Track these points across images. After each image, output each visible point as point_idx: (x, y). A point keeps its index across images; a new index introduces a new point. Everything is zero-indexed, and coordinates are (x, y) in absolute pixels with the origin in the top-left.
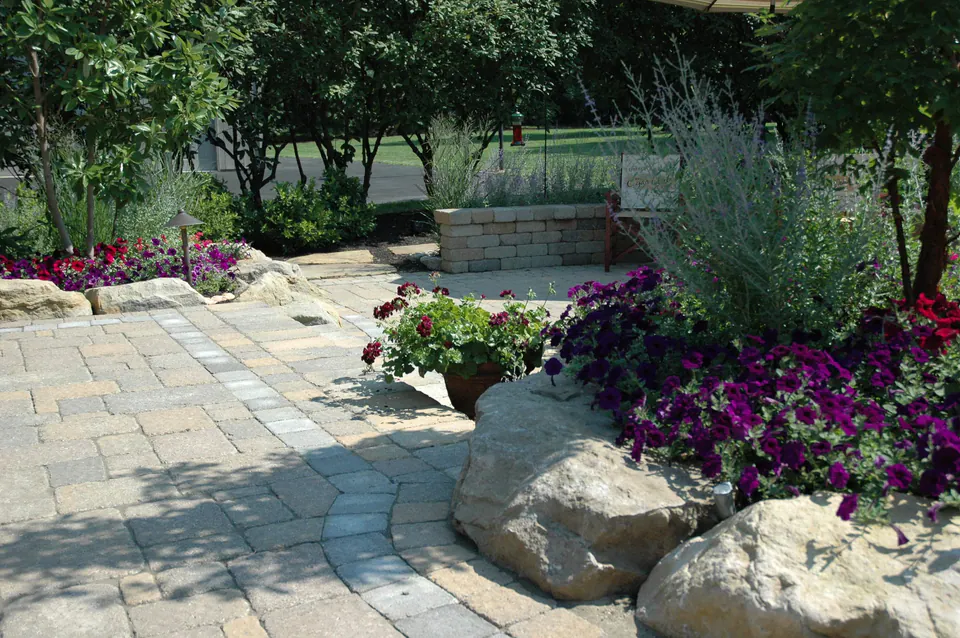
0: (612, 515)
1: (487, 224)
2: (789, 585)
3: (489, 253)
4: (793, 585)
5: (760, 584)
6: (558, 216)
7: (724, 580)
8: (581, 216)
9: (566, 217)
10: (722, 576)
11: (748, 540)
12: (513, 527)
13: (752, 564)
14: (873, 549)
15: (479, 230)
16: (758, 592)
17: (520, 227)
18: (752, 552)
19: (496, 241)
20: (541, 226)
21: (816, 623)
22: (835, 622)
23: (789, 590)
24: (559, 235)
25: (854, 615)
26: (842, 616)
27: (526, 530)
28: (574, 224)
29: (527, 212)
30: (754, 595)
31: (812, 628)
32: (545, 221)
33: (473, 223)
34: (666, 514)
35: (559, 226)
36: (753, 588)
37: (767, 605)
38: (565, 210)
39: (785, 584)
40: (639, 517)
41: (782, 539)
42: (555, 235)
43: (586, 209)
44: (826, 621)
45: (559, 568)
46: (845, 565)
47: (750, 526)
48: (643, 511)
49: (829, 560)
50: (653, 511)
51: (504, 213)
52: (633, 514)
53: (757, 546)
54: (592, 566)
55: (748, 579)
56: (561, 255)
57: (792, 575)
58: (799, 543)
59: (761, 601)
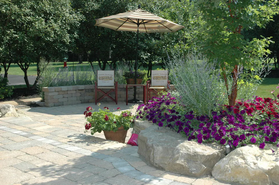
0: (206, 155)
1: (59, 91)
2: (256, 163)
3: (60, 100)
4: (257, 163)
5: (250, 164)
6: (80, 89)
7: (241, 165)
8: (86, 89)
9: (82, 89)
10: (240, 164)
11: (241, 156)
12: (178, 162)
13: (245, 160)
14: (267, 155)
15: (57, 93)
16: (250, 166)
17: (69, 92)
18: (244, 158)
19: (62, 96)
20: (75, 92)
21: (265, 170)
22: (269, 169)
23: (256, 164)
24: (80, 94)
25: (272, 167)
26: (270, 168)
27: (182, 162)
28: (84, 91)
29: (71, 88)
30: (249, 167)
31: (265, 171)
32: (76, 90)
33: (55, 91)
34: (216, 153)
35: (80, 92)
36: (248, 165)
37: (253, 168)
38: (82, 87)
39: (255, 164)
40: (211, 155)
41: (249, 154)
42: (79, 95)
43: (88, 87)
44: (268, 169)
45: (195, 169)
46: (265, 158)
47: (240, 153)
48: (212, 153)
49: (261, 158)
50: (214, 153)
51: (64, 88)
52: (210, 154)
53: (244, 157)
54: (204, 167)
55: (246, 164)
56: (81, 100)
57: (256, 161)
58: (253, 155)
59: (252, 168)
